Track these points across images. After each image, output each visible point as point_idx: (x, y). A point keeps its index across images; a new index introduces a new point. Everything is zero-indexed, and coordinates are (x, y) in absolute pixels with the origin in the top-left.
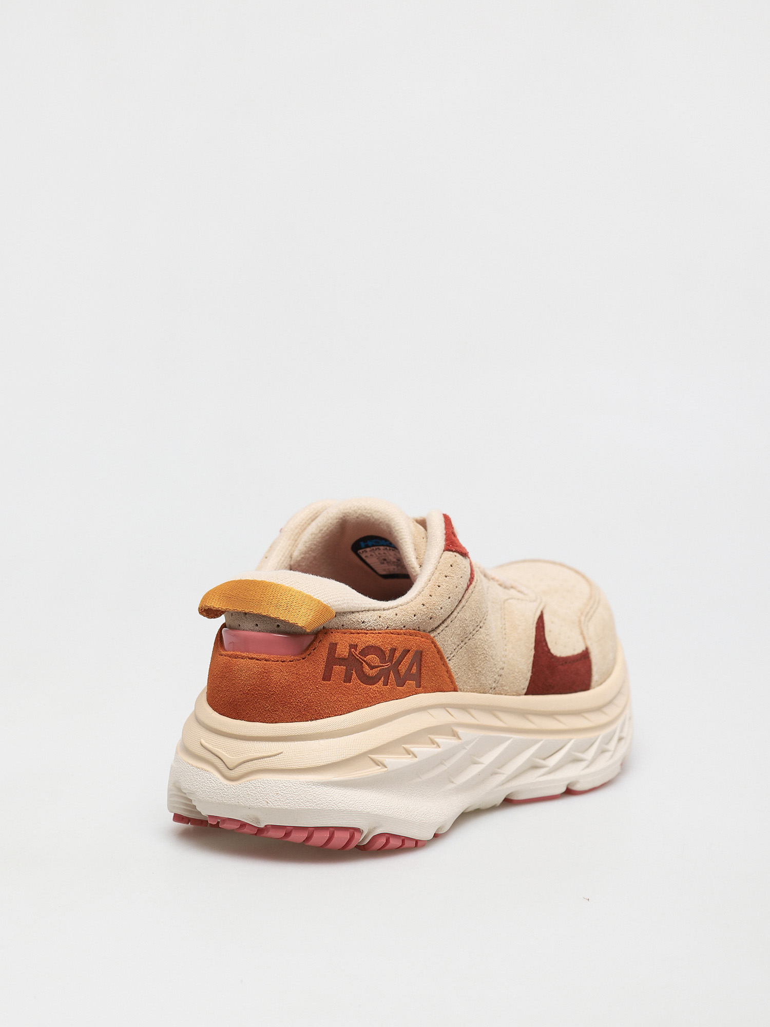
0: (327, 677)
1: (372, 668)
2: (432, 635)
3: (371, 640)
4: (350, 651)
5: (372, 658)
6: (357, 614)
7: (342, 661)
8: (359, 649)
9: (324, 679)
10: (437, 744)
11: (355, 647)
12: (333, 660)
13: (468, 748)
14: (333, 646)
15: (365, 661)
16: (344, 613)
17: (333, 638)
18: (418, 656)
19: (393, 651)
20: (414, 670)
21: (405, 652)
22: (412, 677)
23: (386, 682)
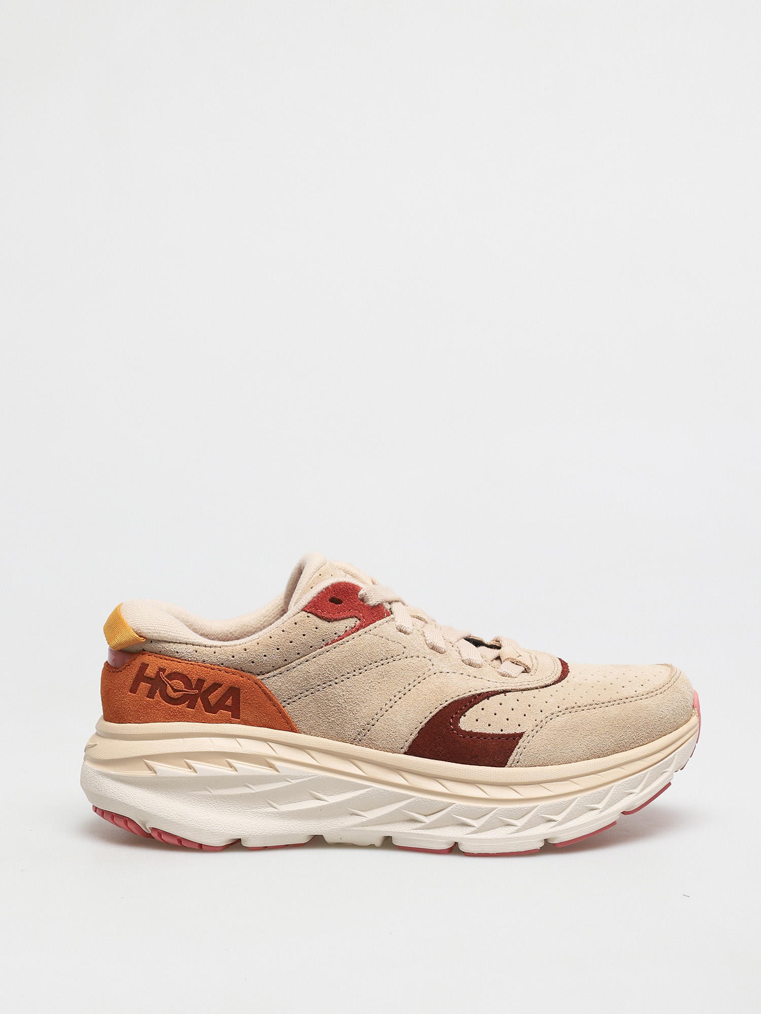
0: (133, 690)
1: (175, 691)
2: (259, 677)
3: (179, 667)
4: (158, 673)
5: (178, 683)
6: (171, 644)
7: (148, 680)
8: (167, 673)
9: (130, 692)
10: (234, 768)
11: (164, 670)
12: (141, 677)
13: (294, 782)
14: (144, 666)
15: (170, 685)
16: (160, 641)
17: (146, 659)
18: (234, 691)
19: (201, 681)
20: (229, 702)
21: (216, 686)
22: (227, 708)
23: (192, 706)
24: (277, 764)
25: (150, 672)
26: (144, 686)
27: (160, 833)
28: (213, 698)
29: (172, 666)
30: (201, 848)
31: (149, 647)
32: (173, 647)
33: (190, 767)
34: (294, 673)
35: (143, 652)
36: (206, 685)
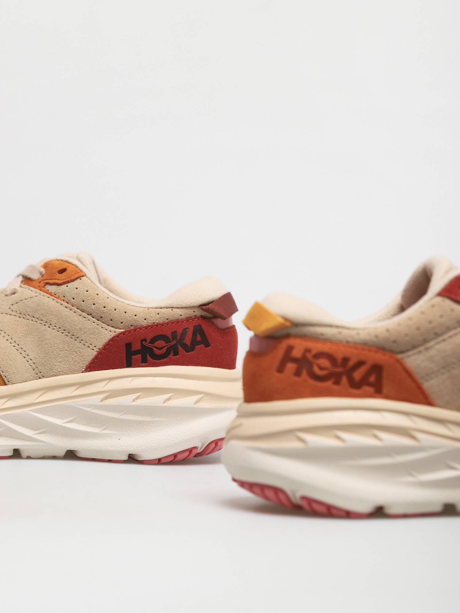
0: (281, 369)
1: (321, 369)
2: (400, 356)
3: (325, 348)
4: (304, 353)
5: (324, 362)
7: (295, 360)
8: (313, 353)
9: (277, 372)
10: (379, 438)
11: (310, 351)
12: (287, 357)
14: (290, 349)
15: (316, 364)
17: (292, 342)
18: (377, 369)
19: (346, 360)
20: (372, 379)
21: (360, 363)
22: (370, 385)
23: (337, 383)
24: (419, 435)
25: (297, 353)
26: (291, 367)
27: (310, 501)
28: (358, 375)
29: (317, 347)
30: (348, 515)
31: (294, 331)
32: (319, 330)
33: (338, 438)
34: (432, 352)
35: (288, 336)
36: (351, 363)
